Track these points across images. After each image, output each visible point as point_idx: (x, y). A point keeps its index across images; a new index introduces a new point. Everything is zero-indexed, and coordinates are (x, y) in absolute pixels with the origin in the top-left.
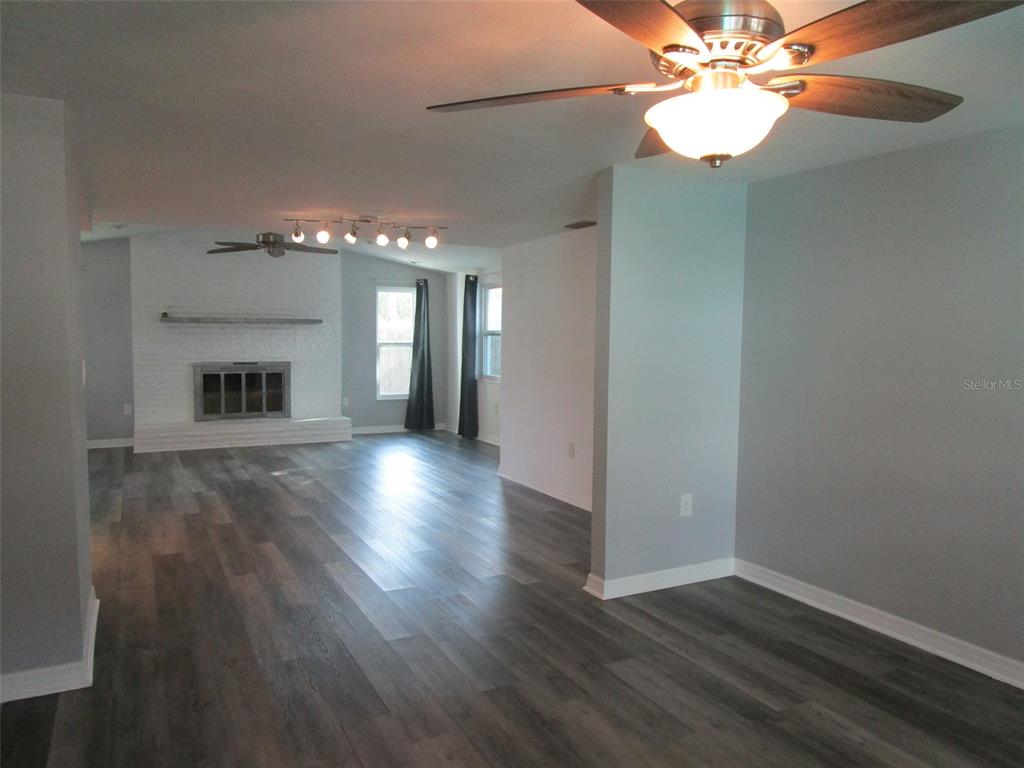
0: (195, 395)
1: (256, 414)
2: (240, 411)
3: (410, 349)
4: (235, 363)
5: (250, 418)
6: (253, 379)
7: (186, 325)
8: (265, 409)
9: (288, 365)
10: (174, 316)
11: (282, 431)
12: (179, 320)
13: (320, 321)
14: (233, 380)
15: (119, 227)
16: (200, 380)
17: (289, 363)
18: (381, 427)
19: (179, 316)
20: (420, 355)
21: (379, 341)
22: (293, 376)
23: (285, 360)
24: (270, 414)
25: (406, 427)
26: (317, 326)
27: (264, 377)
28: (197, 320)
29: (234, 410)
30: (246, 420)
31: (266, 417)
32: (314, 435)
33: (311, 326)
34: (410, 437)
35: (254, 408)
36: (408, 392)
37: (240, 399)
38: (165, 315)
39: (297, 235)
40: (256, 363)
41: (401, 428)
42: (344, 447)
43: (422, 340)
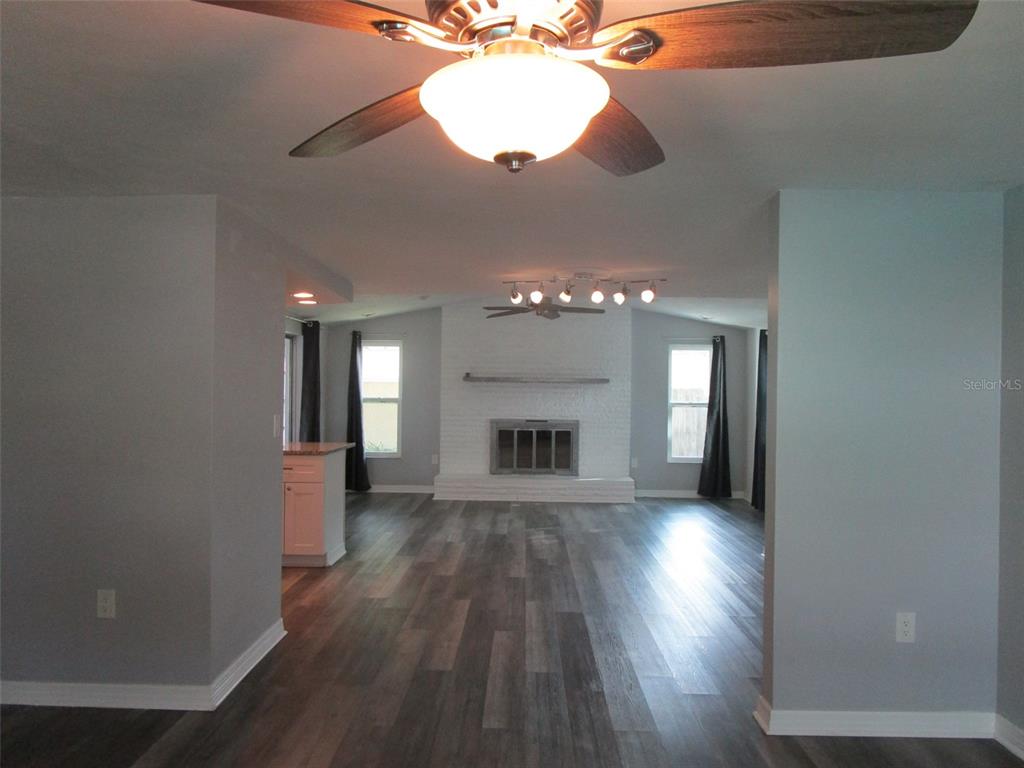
0: (491, 449)
1: (545, 470)
2: (531, 467)
3: (705, 410)
4: (528, 421)
5: (540, 473)
6: (544, 436)
7: (485, 383)
8: (553, 466)
9: (576, 424)
10: (475, 376)
11: (565, 489)
12: (479, 379)
13: (607, 381)
14: (525, 437)
15: (423, 298)
16: (495, 436)
17: (578, 421)
18: (673, 491)
19: (480, 376)
20: (715, 417)
21: (672, 400)
22: (581, 435)
23: (575, 419)
24: (558, 471)
25: (699, 493)
26: (606, 385)
27: (553, 434)
28: (493, 380)
29: (524, 465)
30: (537, 476)
31: (554, 473)
32: (596, 495)
33: (600, 385)
34: (702, 504)
35: (544, 465)
36: (702, 457)
37: (531, 455)
38: (468, 374)
39: (514, 297)
40: (546, 421)
41: (694, 494)
42: (620, 509)
43: (717, 401)
